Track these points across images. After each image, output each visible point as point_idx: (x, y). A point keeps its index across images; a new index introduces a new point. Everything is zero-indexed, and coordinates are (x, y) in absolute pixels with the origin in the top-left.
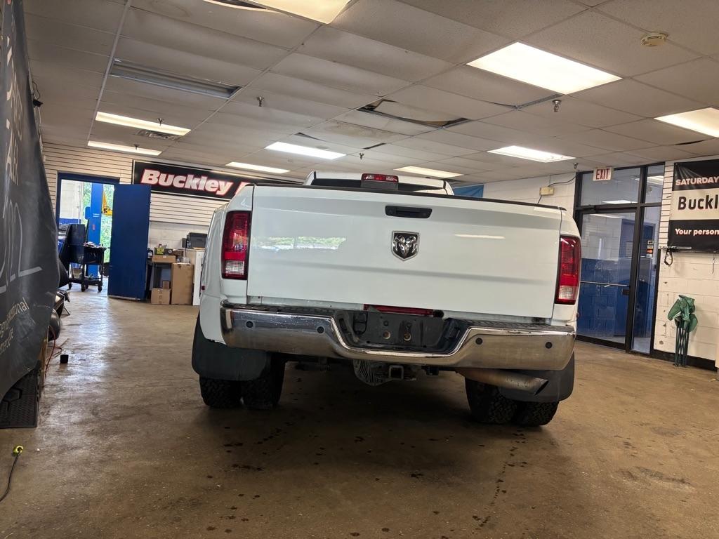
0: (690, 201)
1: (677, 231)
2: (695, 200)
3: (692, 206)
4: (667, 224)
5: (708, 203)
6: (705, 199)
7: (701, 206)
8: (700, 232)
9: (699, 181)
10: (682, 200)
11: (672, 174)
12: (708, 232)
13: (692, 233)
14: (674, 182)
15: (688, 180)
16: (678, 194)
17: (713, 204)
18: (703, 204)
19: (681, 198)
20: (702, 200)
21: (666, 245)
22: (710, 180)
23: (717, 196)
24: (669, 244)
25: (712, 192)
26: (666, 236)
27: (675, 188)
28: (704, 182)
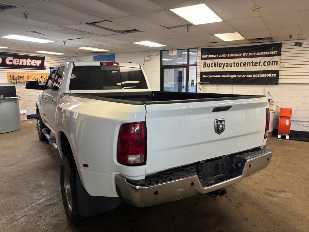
0: (208, 64)
1: (204, 76)
2: (210, 64)
3: (209, 66)
4: (200, 73)
5: (215, 65)
7: (212, 66)
8: (212, 76)
9: (211, 56)
10: (205, 64)
11: (200, 53)
12: (215, 76)
13: (209, 77)
14: (201, 57)
15: (207, 56)
16: (203, 61)
17: (216, 65)
18: (213, 65)
19: (204, 63)
20: (212, 64)
21: (199, 82)
22: (215, 56)
23: (218, 62)
24: (200, 81)
25: (216, 61)
26: (199, 78)
27: (202, 59)
28: (213, 57)
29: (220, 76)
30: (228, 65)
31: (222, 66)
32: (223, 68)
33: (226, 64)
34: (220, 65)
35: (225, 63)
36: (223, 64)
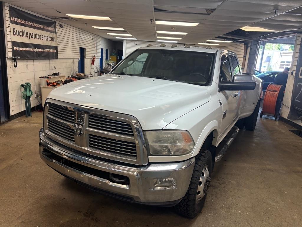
0: (17, 31)
1: (14, 47)
2: (18, 31)
3: (18, 34)
4: (10, 43)
5: (23, 34)
6: (22, 31)
7: (21, 35)
8: (21, 49)
9: (19, 20)
11: (9, 12)
12: (24, 49)
13: (19, 49)
14: (10, 19)
15: (15, 18)
16: (13, 26)
18: (21, 34)
19: (14, 29)
21: (11, 56)
22: (23, 22)
23: (25, 31)
24: (13, 55)
25: (24, 28)
26: (11, 50)
27: (11, 22)
28: (21, 22)
29: (27, 49)
30: (33, 36)
31: (28, 36)
32: (29, 39)
33: (31, 35)
34: (27, 35)
35: (31, 33)
36: (29, 33)
